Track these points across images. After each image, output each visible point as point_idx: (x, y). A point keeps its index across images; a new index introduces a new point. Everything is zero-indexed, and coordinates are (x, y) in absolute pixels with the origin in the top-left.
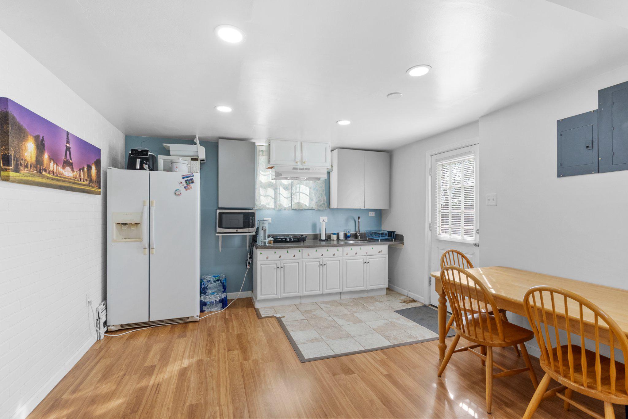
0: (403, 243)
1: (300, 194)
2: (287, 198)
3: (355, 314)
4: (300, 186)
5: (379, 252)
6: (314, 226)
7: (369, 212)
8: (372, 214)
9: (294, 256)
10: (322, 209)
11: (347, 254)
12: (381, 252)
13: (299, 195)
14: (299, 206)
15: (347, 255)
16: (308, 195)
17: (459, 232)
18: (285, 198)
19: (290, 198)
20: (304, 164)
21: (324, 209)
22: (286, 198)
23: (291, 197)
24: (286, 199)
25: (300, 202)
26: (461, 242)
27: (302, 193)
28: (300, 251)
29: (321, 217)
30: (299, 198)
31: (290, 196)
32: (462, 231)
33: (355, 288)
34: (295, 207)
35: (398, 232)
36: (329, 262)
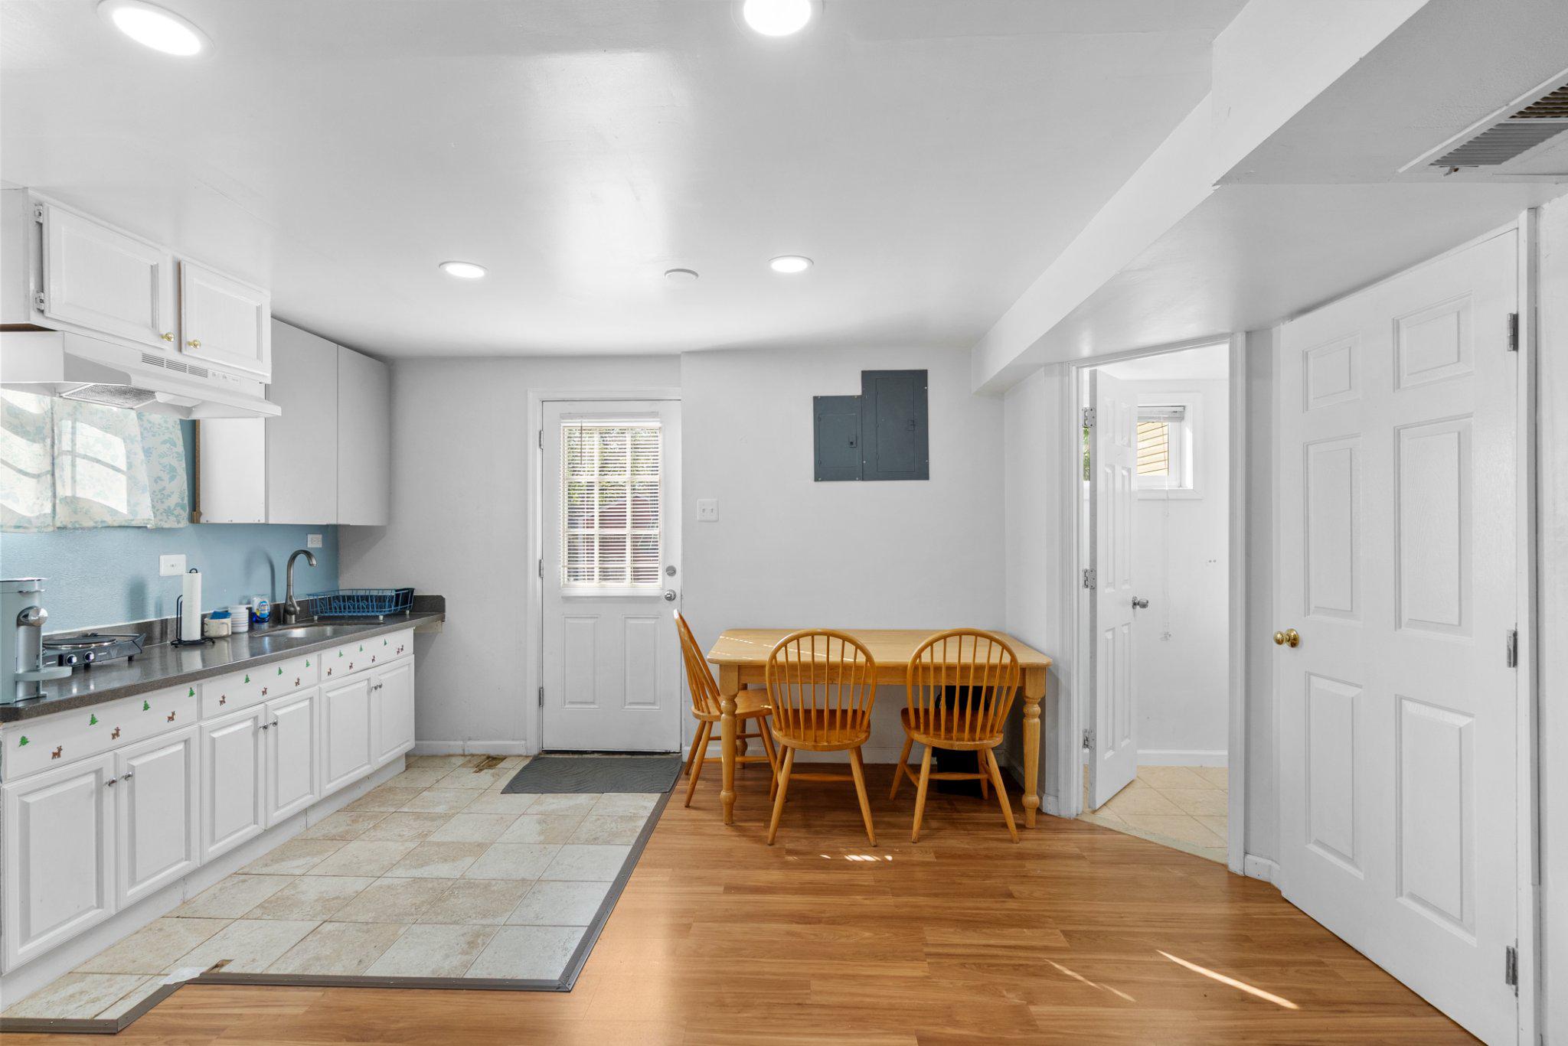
0: (443, 619)
1: (78, 460)
2: (38, 476)
3: (431, 838)
4: (73, 428)
5: (398, 652)
6: (137, 594)
7: (310, 537)
8: (314, 542)
9: (171, 719)
10: (175, 525)
11: (329, 673)
12: (402, 649)
13: (73, 465)
14: (75, 512)
15: (330, 676)
16: (124, 468)
17: (620, 575)
18: (26, 474)
19: (49, 477)
20: (188, 351)
21: (181, 525)
22: (33, 476)
23: (53, 475)
24: (35, 480)
25: (78, 495)
26: (631, 595)
27: (85, 457)
28: (192, 694)
29: (162, 557)
30: (73, 478)
31: (49, 468)
32: (628, 572)
33: (349, 775)
34: (63, 517)
35: (424, 588)
36: (284, 711)
